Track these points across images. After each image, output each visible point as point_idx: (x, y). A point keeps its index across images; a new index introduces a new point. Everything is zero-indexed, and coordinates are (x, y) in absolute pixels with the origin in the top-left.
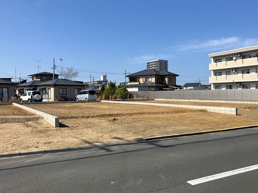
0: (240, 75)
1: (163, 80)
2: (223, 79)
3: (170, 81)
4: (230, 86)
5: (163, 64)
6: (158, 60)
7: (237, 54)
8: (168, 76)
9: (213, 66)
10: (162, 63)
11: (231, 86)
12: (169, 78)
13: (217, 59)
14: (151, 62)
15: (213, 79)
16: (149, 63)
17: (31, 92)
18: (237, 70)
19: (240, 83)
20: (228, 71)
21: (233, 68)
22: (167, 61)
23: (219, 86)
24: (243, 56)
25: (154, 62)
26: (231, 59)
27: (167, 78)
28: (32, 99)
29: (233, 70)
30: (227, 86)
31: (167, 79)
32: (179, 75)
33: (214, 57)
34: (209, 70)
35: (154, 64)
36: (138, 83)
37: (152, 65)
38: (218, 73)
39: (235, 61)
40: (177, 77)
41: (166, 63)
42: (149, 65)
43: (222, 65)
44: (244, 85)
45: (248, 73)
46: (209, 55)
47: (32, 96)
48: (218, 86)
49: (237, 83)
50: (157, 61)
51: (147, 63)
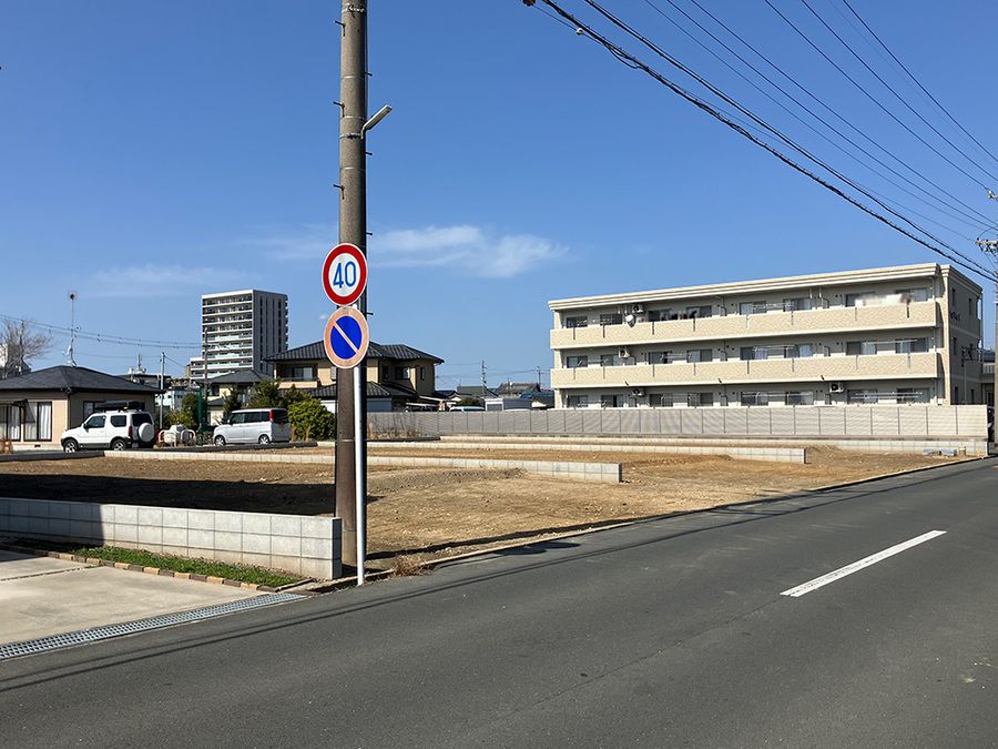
0: (643, 365)
1: (401, 375)
2: (593, 376)
3: (421, 379)
4: (612, 397)
5: (270, 307)
6: (251, 291)
7: (636, 305)
8: (416, 363)
9: (563, 337)
10: (264, 304)
11: (615, 398)
12: (420, 369)
13: (574, 318)
14: (222, 299)
15: (561, 377)
16: (210, 301)
17: (129, 415)
18: (634, 352)
19: (645, 389)
20: (607, 355)
21: (624, 346)
22: (285, 297)
23: (579, 397)
24: (651, 312)
25: (233, 298)
26: (618, 320)
27: (413, 370)
28: (132, 440)
29: (623, 352)
30: (603, 398)
31: (412, 374)
32: (443, 361)
33: (561, 312)
34: (552, 347)
35: (234, 307)
36: (314, 385)
37: (224, 309)
38: (575, 357)
39: (632, 325)
40: (438, 368)
41: (280, 304)
42: (211, 311)
43: (592, 335)
44: (654, 395)
45: (665, 361)
46: (550, 302)
47: (131, 428)
48: (575, 396)
49: (636, 389)
50: (248, 297)
51: (204, 300)
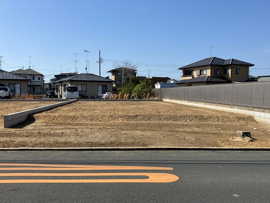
3: (237, 73)
8: (232, 66)
12: (235, 69)
27: (230, 70)
36: (191, 78)
